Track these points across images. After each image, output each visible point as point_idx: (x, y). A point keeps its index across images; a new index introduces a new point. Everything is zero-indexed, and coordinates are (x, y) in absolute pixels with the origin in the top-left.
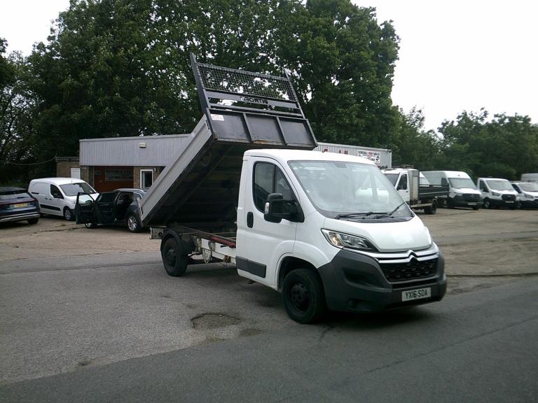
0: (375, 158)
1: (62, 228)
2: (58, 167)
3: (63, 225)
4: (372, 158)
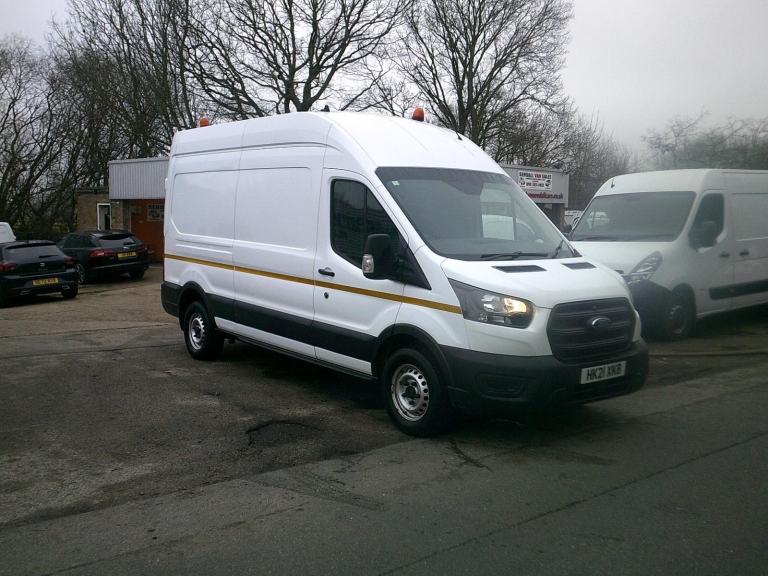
0: (545, 182)
2: (79, 201)
4: (540, 182)
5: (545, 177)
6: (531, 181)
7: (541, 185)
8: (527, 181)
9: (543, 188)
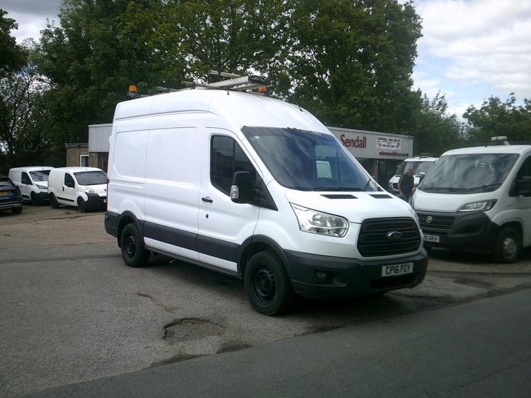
0: (395, 144)
1: (66, 216)
2: (68, 153)
3: (68, 213)
4: (392, 144)
5: (396, 141)
6: (385, 143)
7: (393, 146)
8: (383, 143)
9: (395, 149)
